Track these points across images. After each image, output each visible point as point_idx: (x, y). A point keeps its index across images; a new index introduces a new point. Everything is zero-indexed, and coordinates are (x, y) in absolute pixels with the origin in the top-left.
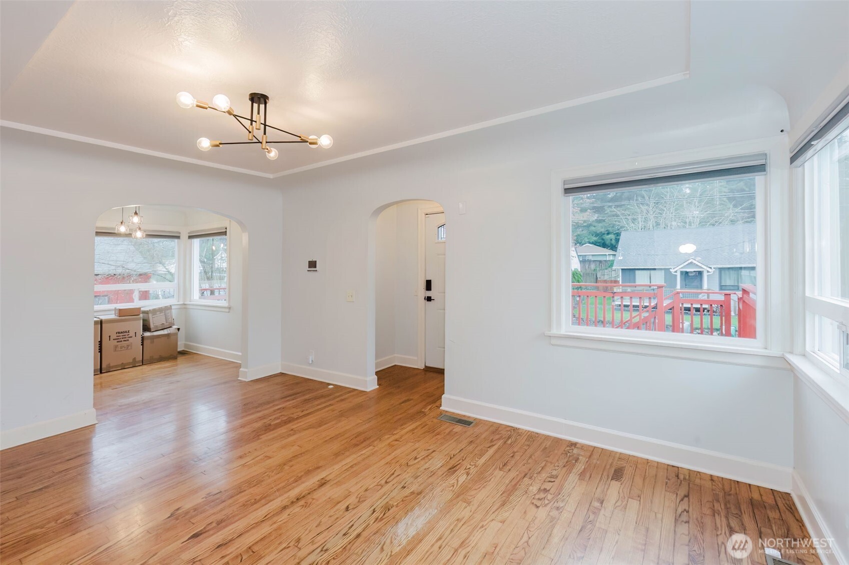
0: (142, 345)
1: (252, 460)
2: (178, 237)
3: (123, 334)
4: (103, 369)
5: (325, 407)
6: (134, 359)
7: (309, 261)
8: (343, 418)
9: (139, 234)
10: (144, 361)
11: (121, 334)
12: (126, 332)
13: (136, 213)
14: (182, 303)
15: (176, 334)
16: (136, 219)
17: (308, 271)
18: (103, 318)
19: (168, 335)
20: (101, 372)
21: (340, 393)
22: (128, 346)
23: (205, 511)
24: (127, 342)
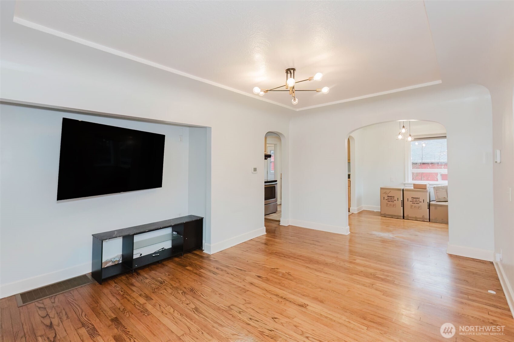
0: (429, 209)
3: (416, 199)
4: (405, 217)
6: (423, 216)
9: (410, 139)
10: (430, 220)
11: (414, 199)
12: (417, 198)
13: (404, 127)
16: (403, 131)
18: (405, 188)
20: (403, 218)
21: (481, 300)
22: (419, 207)
23: (276, 275)
24: (418, 204)
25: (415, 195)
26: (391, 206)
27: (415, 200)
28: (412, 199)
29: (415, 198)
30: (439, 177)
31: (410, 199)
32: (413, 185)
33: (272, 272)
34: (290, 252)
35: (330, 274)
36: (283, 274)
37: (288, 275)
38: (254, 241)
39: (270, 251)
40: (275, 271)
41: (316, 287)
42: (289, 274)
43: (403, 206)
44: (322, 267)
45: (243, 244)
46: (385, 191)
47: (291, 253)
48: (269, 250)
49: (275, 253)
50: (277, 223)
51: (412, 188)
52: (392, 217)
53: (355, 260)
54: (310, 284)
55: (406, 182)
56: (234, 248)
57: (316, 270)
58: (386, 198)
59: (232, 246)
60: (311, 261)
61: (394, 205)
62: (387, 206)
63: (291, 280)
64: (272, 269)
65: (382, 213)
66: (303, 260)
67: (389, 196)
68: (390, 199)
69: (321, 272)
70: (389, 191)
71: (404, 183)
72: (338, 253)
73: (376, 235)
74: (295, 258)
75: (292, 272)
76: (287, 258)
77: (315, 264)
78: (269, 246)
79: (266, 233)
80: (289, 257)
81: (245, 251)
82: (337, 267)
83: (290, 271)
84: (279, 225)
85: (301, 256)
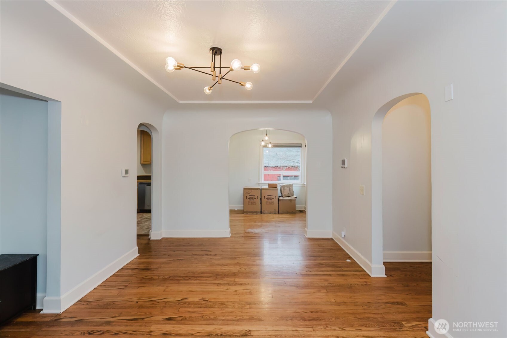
0: (279, 203)
1: (242, 290)
2: (301, 147)
5: (324, 275)
7: (342, 160)
8: (325, 291)
9: (270, 146)
10: (279, 212)
12: (271, 195)
13: (267, 135)
14: (303, 183)
15: (295, 200)
16: (267, 138)
17: (342, 167)
19: (291, 200)
20: (261, 213)
21: (348, 269)
22: (272, 203)
23: (190, 307)
24: (272, 201)
25: (269, 193)
26: (252, 204)
27: (270, 197)
28: (268, 196)
29: (269, 196)
30: (282, 178)
31: (266, 197)
32: (268, 185)
33: (183, 305)
34: (187, 272)
35: (245, 284)
36: (197, 303)
37: (204, 302)
38: (127, 269)
39: (161, 277)
40: (185, 303)
41: (242, 304)
42: (203, 299)
43: (261, 203)
44: (233, 279)
45: (112, 278)
46: (247, 191)
47: (189, 273)
48: (158, 276)
49: (169, 278)
50: (146, 238)
51: (267, 187)
52: (253, 213)
53: (254, 261)
54: (235, 304)
55: (260, 182)
56: (100, 288)
57: (229, 284)
58: (248, 197)
59: (95, 286)
60: (217, 275)
61: (254, 203)
62: (249, 204)
63: (212, 307)
64: (179, 300)
65: (244, 211)
66: (208, 277)
67: (250, 196)
68: (251, 198)
69: (235, 285)
70: (251, 190)
71: (259, 183)
72: (236, 259)
73: (253, 232)
74: (198, 277)
75: (207, 297)
76: (187, 280)
77: (224, 278)
78: (154, 270)
79: (139, 254)
80: (191, 278)
81: (124, 289)
82: (246, 274)
83: (204, 296)
84: (150, 239)
85: (202, 273)
